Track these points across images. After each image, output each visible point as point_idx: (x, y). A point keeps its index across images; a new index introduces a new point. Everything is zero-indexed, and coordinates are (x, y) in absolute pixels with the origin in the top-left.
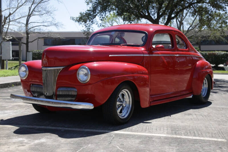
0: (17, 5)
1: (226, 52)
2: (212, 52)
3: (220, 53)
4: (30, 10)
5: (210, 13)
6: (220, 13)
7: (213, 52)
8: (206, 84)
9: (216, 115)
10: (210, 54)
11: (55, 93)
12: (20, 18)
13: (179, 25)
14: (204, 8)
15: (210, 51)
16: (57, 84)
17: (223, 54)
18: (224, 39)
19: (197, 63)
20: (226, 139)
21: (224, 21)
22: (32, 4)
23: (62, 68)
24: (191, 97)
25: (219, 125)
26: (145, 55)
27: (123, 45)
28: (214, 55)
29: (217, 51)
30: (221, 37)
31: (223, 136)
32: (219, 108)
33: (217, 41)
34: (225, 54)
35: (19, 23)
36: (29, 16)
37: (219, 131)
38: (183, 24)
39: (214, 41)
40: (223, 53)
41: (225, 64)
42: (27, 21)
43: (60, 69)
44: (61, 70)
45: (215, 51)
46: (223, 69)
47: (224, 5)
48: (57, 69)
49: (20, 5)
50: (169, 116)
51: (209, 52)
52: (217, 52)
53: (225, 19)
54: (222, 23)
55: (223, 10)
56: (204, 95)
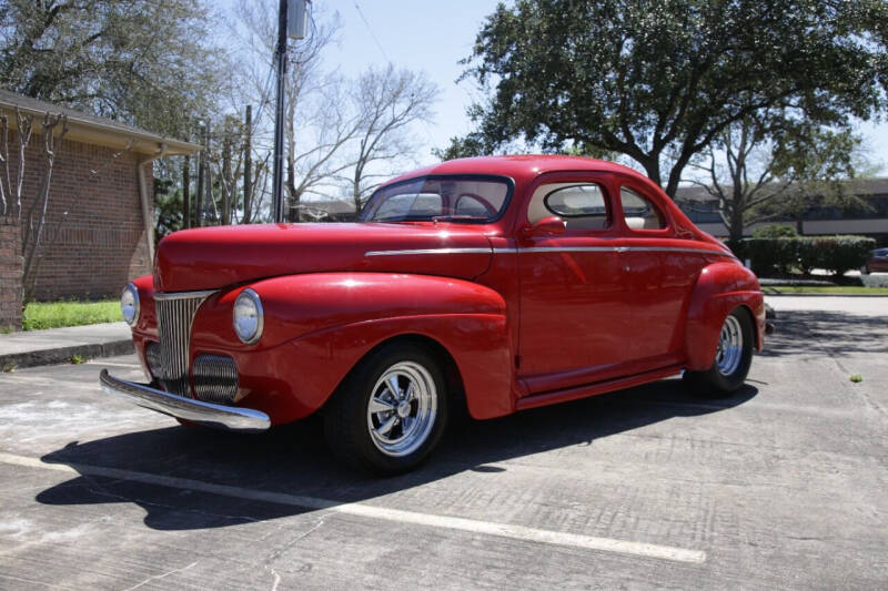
0: (336, 138)
1: (864, 239)
2: (825, 238)
3: (848, 241)
4: (363, 148)
5: (802, 133)
6: (830, 134)
7: (830, 238)
8: (736, 334)
9: (741, 441)
10: (821, 245)
11: (187, 372)
12: (345, 167)
13: (735, 170)
14: (786, 121)
15: (820, 235)
16: (192, 345)
17: (857, 244)
18: (864, 204)
19: (705, 271)
20: (708, 551)
21: (841, 154)
22: (369, 134)
23: (204, 295)
24: (680, 376)
25: (726, 483)
26: (496, 250)
27: (439, 221)
28: (834, 245)
29: (840, 234)
30: (857, 198)
31: (707, 535)
32: (768, 411)
33: (845, 209)
34: (862, 241)
35: (339, 178)
36: (363, 160)
37: (707, 511)
38: (744, 165)
39: (839, 209)
40: (858, 239)
41: (864, 268)
42: (358, 173)
43: (200, 299)
44: (203, 301)
45: (834, 235)
46: (857, 282)
47: (841, 111)
48: (191, 300)
49: (342, 137)
50: (585, 443)
51: (818, 238)
52: (840, 238)
53: (844, 149)
54: (835, 160)
55: (841, 124)
56: (730, 369)
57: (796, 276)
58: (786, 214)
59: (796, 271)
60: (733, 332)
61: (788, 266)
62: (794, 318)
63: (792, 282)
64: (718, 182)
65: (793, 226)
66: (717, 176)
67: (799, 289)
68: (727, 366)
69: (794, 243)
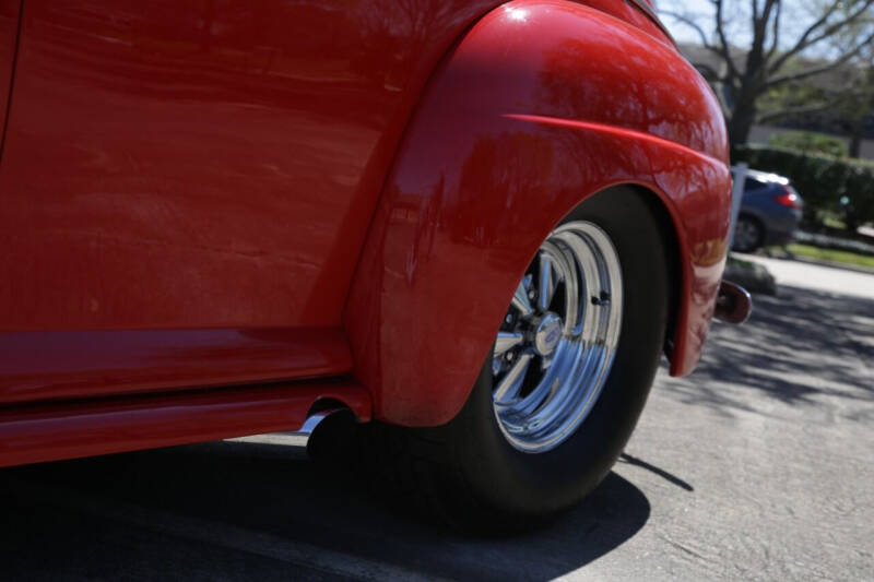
56: (549, 430)
57: (831, 231)
58: (835, 122)
59: (831, 221)
60: (593, 288)
61: (820, 213)
62: (803, 302)
63: (822, 239)
64: (725, 29)
65: (844, 144)
66: (725, 16)
67: (827, 253)
68: (543, 418)
69: (839, 168)
